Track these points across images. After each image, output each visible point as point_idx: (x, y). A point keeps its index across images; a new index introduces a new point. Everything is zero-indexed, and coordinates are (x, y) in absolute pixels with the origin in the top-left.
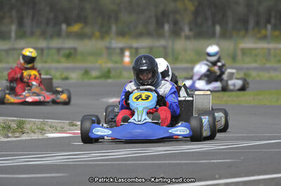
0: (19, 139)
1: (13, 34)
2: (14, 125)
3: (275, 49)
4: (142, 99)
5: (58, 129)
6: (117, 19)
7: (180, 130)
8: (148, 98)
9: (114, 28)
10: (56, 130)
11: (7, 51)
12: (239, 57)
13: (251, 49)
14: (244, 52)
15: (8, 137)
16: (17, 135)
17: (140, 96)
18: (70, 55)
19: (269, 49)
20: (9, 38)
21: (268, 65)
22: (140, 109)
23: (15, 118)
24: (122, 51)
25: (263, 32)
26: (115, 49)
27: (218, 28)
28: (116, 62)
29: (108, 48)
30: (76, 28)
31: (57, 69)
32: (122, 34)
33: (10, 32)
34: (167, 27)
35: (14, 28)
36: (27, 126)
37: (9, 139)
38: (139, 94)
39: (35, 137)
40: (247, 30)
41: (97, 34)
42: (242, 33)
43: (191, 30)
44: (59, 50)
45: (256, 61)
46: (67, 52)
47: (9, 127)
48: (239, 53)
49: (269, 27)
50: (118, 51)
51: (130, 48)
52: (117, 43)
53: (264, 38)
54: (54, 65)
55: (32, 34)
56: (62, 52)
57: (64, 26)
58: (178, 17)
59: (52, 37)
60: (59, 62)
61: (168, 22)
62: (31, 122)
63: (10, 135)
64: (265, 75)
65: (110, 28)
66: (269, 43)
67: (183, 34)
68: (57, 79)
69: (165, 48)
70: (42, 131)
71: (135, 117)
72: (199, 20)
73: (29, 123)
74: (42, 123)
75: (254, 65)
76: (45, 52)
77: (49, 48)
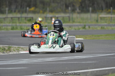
0: (9, 54)
1: (7, 12)
2: (6, 48)
3: (114, 17)
5: (25, 50)
6: (49, 5)
9: (48, 9)
10: (24, 50)
11: (4, 18)
12: (99, 20)
13: (104, 17)
14: (101, 18)
15: (4, 53)
16: (8, 52)
18: (30, 20)
19: (111, 17)
20: (5, 13)
21: (111, 24)
23: (7, 46)
24: (51, 18)
25: (109, 10)
26: (48, 17)
27: (91, 9)
28: (49, 23)
29: (46, 17)
30: (32, 9)
31: (25, 26)
32: (51, 11)
33: (6, 11)
34: (70, 8)
35: (7, 9)
36: (12, 49)
37: (4, 54)
39: (15, 53)
40: (102, 10)
41: (41, 11)
42: (101, 11)
43: (79, 10)
44: (26, 18)
45: (106, 22)
46: (29, 19)
47: (5, 49)
48: (99, 19)
49: (111, 8)
50: (50, 18)
51: (55, 17)
52: (50, 15)
53: (109, 13)
54: (24, 24)
55: (15, 11)
56: (27, 19)
57: (28, 8)
58: (74, 4)
59: (23, 13)
60: (25, 23)
61: (70, 6)
62: (14, 47)
63: (5, 52)
64: (110, 28)
65: (46, 9)
66: (111, 15)
67: (76, 11)
68: (25, 30)
69: (69, 17)
70: (18, 50)
72: (83, 5)
73: (13, 47)
74: (18, 47)
75: (105, 24)
76: (20, 19)
77: (21, 17)
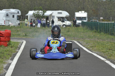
4: (55, 43)
7: (70, 55)
8: (57, 43)
17: (54, 42)
22: (55, 47)
38: (53, 41)
71: (53, 50)
